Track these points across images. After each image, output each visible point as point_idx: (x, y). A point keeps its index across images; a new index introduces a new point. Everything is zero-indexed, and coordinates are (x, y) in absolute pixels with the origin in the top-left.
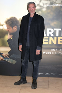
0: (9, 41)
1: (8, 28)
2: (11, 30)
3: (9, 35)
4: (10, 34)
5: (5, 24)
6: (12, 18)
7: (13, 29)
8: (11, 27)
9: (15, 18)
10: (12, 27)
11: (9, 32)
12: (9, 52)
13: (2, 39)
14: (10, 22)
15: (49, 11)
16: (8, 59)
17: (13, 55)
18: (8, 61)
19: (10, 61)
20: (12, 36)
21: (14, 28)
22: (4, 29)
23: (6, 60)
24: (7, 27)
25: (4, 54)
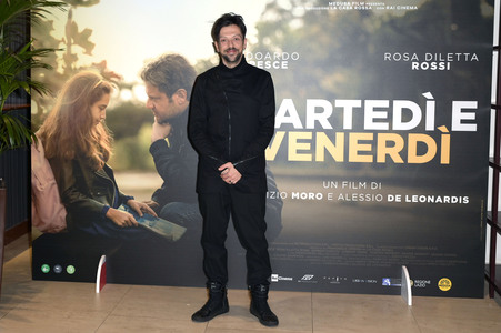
0: (157, 147)
1: (151, 98)
2: (163, 106)
3: (155, 124)
4: (162, 122)
5: (141, 82)
6: (169, 56)
7: (171, 101)
8: (164, 95)
9: (179, 57)
10: (170, 95)
11: (157, 113)
12: (158, 194)
13: (129, 140)
14: (160, 73)
15: (315, 29)
16: (151, 218)
17: (171, 206)
18: (154, 230)
19: (159, 227)
20: (168, 128)
21: (175, 97)
22: (135, 104)
23: (146, 224)
24: (148, 94)
25: (137, 202)
